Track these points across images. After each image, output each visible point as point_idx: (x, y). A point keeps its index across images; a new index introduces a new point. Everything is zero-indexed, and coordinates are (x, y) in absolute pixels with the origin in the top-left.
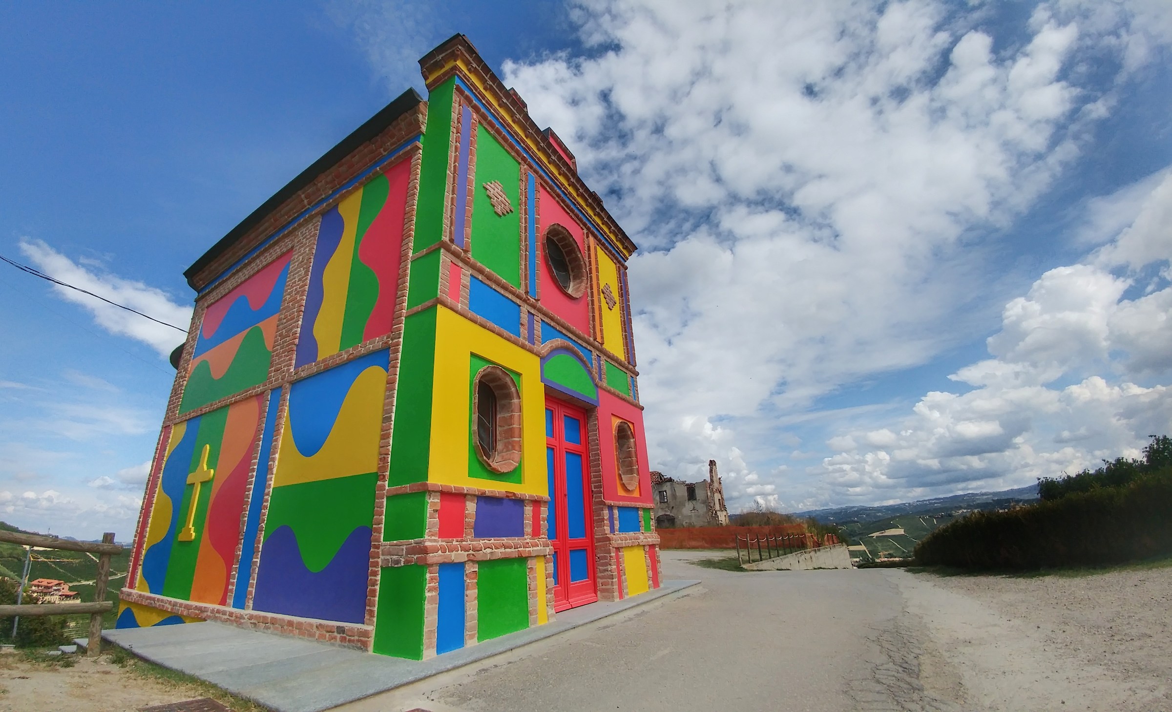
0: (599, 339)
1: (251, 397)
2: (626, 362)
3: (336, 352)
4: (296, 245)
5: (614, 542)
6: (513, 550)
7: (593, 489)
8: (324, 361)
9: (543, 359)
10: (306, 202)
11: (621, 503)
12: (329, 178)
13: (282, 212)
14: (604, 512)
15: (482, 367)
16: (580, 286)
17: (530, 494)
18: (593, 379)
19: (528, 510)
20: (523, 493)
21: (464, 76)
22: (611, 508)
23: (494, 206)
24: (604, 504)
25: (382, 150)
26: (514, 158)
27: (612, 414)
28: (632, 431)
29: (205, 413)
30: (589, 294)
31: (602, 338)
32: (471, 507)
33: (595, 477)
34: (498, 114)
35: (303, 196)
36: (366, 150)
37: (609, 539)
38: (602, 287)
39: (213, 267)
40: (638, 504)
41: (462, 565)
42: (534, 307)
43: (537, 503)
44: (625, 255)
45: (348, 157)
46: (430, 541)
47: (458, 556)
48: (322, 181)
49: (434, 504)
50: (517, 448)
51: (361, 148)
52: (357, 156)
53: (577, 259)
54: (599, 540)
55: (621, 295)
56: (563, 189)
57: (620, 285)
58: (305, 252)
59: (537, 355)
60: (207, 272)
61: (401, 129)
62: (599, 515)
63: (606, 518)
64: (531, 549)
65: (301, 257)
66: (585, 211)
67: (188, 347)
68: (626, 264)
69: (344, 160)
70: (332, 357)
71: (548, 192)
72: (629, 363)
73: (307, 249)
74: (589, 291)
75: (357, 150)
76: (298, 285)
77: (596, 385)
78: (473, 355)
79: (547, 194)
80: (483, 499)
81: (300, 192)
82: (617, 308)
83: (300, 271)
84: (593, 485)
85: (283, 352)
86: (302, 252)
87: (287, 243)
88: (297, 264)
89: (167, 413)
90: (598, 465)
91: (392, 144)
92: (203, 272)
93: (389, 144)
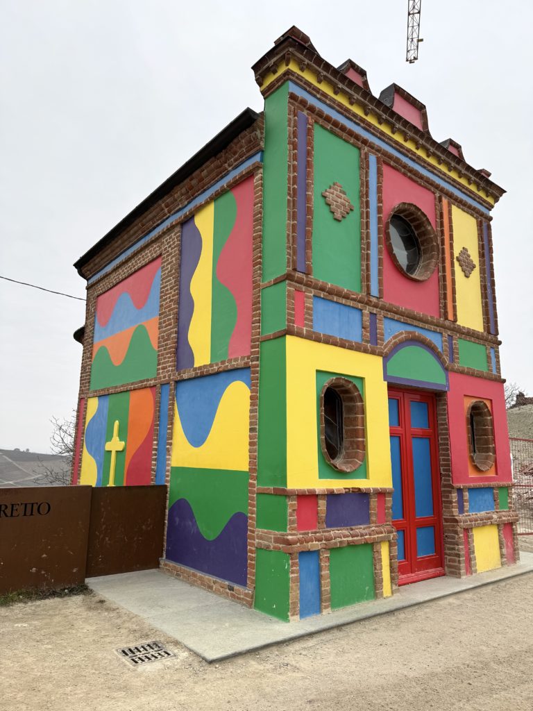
0: (451, 317)
1: (146, 387)
2: (485, 334)
3: (208, 362)
4: (164, 252)
5: (462, 524)
6: (359, 538)
7: (442, 472)
8: (200, 368)
9: (386, 358)
10: (166, 210)
11: (472, 485)
12: (184, 190)
13: (148, 218)
14: (453, 495)
15: (327, 382)
16: (429, 263)
17: (374, 487)
18: (442, 363)
19: (374, 502)
20: (368, 487)
21: (297, 78)
22: (460, 491)
23: (333, 213)
24: (453, 488)
25: (226, 165)
26: (353, 145)
27: (465, 395)
28: (490, 408)
29: (112, 394)
30: (441, 269)
31: (455, 315)
32: (322, 505)
33: (444, 460)
34: (334, 103)
35: (163, 205)
36: (212, 165)
37: (456, 521)
38: (456, 253)
39: (97, 261)
40: (493, 484)
41: (317, 552)
42: (376, 306)
43: (381, 494)
44: (488, 203)
45: (197, 172)
46: (291, 535)
47: (315, 545)
48: (178, 193)
49: (292, 505)
50: (361, 447)
51: (208, 163)
52: (205, 171)
53: (424, 233)
54: (447, 520)
55: (482, 255)
56: (410, 156)
57: (481, 243)
58: (172, 262)
59: (380, 354)
60: (92, 265)
61: (241, 147)
62: (448, 497)
63: (454, 501)
64: (376, 536)
65: (169, 266)
66: (438, 171)
67: (87, 330)
68: (491, 213)
69: (194, 175)
70: (205, 366)
71: (393, 167)
72: (489, 333)
73: (174, 259)
74: (440, 265)
75: (204, 166)
76: (171, 293)
77: (446, 369)
78: (318, 371)
79: (392, 169)
80: (331, 496)
81: (160, 202)
82: (476, 274)
83: (170, 280)
84: (442, 468)
85: (167, 354)
86: (170, 260)
87: (155, 248)
88: (167, 272)
89: (81, 387)
90: (447, 449)
91: (235, 160)
92: (89, 265)
93: (232, 160)
